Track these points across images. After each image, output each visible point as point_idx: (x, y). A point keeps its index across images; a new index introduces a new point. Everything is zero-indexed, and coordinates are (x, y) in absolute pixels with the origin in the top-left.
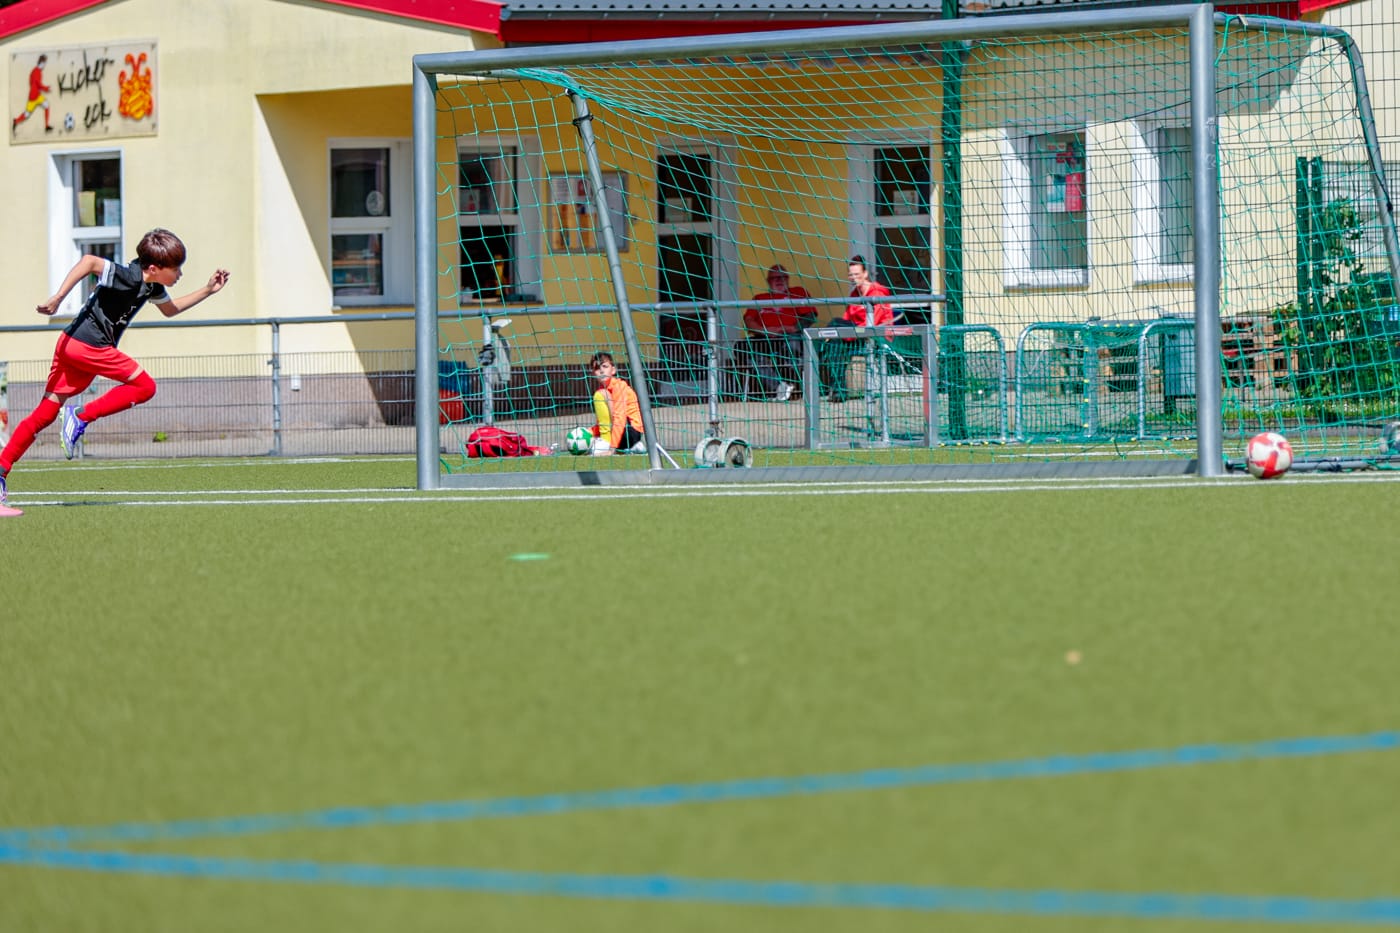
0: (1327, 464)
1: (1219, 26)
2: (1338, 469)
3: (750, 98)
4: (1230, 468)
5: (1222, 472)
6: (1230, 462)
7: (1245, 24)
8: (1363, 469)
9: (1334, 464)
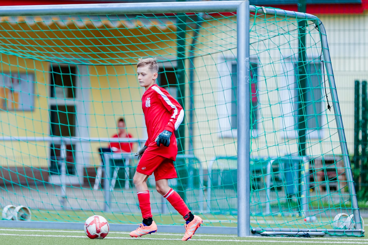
0: (302, 233)
1: (252, 13)
2: (307, 236)
3: (24, 41)
4: (254, 233)
5: (250, 235)
6: (254, 230)
7: (265, 12)
8: (322, 236)
9: (306, 233)
